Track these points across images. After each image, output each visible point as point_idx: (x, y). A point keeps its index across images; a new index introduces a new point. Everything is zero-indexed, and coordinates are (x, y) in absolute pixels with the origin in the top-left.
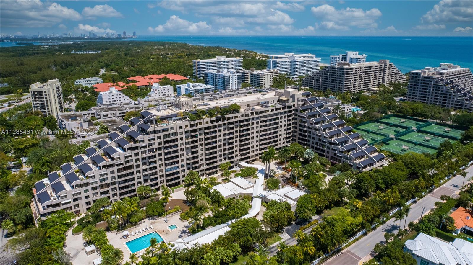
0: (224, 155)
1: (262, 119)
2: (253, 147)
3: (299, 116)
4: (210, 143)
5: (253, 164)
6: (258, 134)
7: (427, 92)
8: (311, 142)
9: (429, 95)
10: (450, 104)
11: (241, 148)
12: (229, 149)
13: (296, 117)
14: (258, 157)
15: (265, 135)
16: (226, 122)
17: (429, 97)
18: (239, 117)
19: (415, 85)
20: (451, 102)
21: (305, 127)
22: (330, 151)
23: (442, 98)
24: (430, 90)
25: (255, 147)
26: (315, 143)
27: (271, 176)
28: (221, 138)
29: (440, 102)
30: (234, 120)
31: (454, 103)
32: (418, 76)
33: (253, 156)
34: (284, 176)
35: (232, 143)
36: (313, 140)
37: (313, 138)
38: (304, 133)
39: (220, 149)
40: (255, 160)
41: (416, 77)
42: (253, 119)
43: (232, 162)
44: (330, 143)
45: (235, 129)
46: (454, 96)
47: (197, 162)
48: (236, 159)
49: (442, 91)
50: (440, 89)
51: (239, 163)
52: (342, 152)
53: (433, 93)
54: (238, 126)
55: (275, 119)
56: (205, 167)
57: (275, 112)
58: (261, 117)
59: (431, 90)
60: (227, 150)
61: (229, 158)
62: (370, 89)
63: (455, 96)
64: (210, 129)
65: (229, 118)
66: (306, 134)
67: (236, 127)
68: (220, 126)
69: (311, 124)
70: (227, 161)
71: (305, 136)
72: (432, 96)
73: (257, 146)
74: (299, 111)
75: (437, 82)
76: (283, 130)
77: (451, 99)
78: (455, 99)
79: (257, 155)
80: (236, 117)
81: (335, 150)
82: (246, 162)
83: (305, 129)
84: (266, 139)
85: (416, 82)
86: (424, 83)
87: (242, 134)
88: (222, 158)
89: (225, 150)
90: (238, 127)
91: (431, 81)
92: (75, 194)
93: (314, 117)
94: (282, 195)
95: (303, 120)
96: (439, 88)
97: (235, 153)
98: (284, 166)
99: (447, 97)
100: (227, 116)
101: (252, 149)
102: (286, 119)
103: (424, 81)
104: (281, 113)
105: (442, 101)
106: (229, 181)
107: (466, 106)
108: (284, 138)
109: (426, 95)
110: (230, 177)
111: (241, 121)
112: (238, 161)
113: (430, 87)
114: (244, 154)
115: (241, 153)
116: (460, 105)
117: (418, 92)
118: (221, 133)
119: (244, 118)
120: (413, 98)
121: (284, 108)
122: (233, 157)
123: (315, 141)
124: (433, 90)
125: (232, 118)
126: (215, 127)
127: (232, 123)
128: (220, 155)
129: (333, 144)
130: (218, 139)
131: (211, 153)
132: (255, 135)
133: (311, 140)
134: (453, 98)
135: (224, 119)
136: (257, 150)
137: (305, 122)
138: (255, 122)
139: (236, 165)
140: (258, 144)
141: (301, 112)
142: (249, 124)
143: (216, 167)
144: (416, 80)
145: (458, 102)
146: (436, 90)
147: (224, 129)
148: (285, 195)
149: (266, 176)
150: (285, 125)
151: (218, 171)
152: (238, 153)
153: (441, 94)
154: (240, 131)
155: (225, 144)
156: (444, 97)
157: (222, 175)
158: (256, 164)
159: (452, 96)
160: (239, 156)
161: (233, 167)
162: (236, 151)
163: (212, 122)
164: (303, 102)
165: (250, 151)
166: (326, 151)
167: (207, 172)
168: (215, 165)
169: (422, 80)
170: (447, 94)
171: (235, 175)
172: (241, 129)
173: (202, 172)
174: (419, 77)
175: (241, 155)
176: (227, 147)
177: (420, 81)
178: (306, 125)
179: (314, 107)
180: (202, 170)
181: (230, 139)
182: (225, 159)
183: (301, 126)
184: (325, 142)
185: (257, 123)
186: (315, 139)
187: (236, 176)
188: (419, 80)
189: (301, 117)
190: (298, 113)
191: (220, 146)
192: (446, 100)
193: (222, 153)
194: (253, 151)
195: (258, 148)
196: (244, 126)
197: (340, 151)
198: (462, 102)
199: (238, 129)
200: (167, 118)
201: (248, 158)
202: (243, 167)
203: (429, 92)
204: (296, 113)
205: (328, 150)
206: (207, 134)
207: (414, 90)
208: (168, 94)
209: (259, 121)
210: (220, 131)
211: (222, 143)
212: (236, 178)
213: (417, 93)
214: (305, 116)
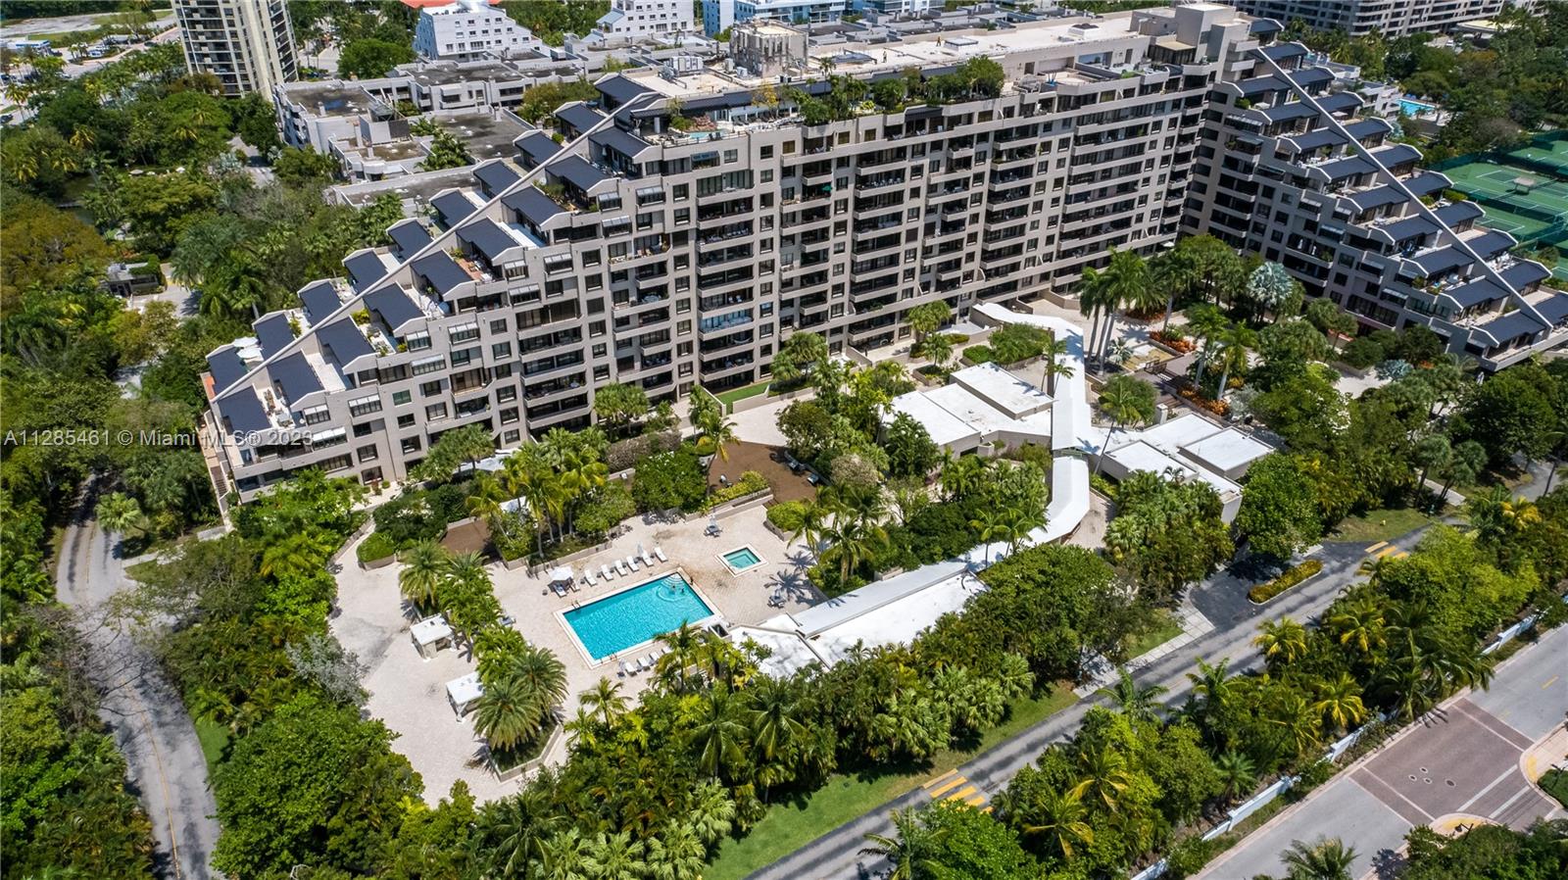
0: (924, 270)
1: (1084, 130)
2: (1034, 243)
3: (1229, 122)
4: (873, 224)
5: (1030, 311)
6: (1061, 193)
8: (1269, 233)
11: (992, 247)
12: (946, 248)
13: (1215, 126)
14: (1047, 285)
15: (1083, 197)
16: (943, 135)
18: (995, 115)
21: (1248, 168)
22: (1351, 273)
25: (1042, 242)
26: (1285, 239)
27: (1113, 368)
28: (920, 202)
30: (976, 128)
33: (1029, 281)
34: (1159, 368)
35: (957, 225)
36: (1279, 227)
37: (1282, 218)
38: (1242, 196)
39: (911, 245)
40: (1034, 296)
42: (1048, 127)
43: (951, 302)
44: (1359, 242)
45: (976, 169)
47: (820, 298)
48: (966, 288)
51: (977, 307)
52: (1408, 281)
54: (989, 154)
55: (1132, 132)
56: (848, 318)
57: (1137, 100)
58: (1081, 121)
60: (936, 251)
61: (942, 286)
62: (1454, 24)
64: (880, 162)
65: (955, 121)
66: (1253, 198)
67: (981, 157)
68: (919, 150)
69: (1279, 156)
70: (934, 296)
71: (1247, 207)
73: (1050, 240)
74: (1231, 101)
76: (1154, 180)
79: (1045, 277)
80: (986, 116)
81: (1377, 272)
82: (1000, 303)
83: (1251, 178)
84: (1084, 215)
87: (999, 187)
88: (915, 284)
89: (927, 251)
90: (989, 161)
92: (359, 407)
93: (1291, 129)
94: (1174, 451)
95: (1245, 138)
97: (966, 267)
98: (1158, 326)
100: (951, 110)
101: (1031, 254)
102: (1175, 133)
104: (1160, 107)
106: (948, 380)
108: (1155, 213)
110: (947, 364)
111: (1003, 135)
112: (974, 296)
114: (997, 272)
115: (990, 265)
118: (921, 183)
119: (1018, 121)
121: (1172, 85)
122: (953, 283)
123: (1286, 230)
125: (969, 118)
126: (900, 153)
127: (965, 141)
128: (910, 273)
129: (1374, 244)
130: (908, 203)
131: (874, 265)
132: (1047, 196)
133: (1271, 225)
135: (937, 121)
136: (1048, 258)
137: (1252, 149)
138: (1055, 139)
139: (963, 313)
140: (1055, 231)
141: (1238, 105)
142: (1032, 148)
143: (890, 318)
147: (935, 166)
148: (1183, 451)
149: (1092, 365)
150: (1165, 160)
151: (896, 334)
152: (975, 266)
154: (995, 176)
155: (929, 229)
157: (915, 351)
158: (1043, 314)
160: (980, 278)
161: (952, 321)
162: (970, 257)
163: (891, 132)
164: (1250, 64)
165: (1020, 258)
166: (1332, 276)
167: (857, 338)
168: (886, 309)
171: (965, 353)
172: (1001, 167)
173: (837, 338)
175: (989, 274)
176: (937, 239)
179: (1292, 86)
180: (837, 330)
181: (950, 207)
182: (925, 287)
183: (1230, 162)
184: (1337, 238)
185: (1064, 143)
186: (1291, 220)
187: (973, 357)
189: (1239, 126)
190: (1228, 110)
191: (912, 235)
193: (917, 265)
194: (1032, 261)
195: (1053, 248)
196: (1012, 155)
197: (1399, 278)
199: (986, 167)
200: (711, 109)
201: (1011, 286)
202: (993, 322)
204: (1218, 107)
205: (1344, 270)
206: (863, 182)
208: (674, 24)
209: (1071, 135)
210: (917, 171)
211: (920, 224)
212: (976, 369)
214: (1255, 123)
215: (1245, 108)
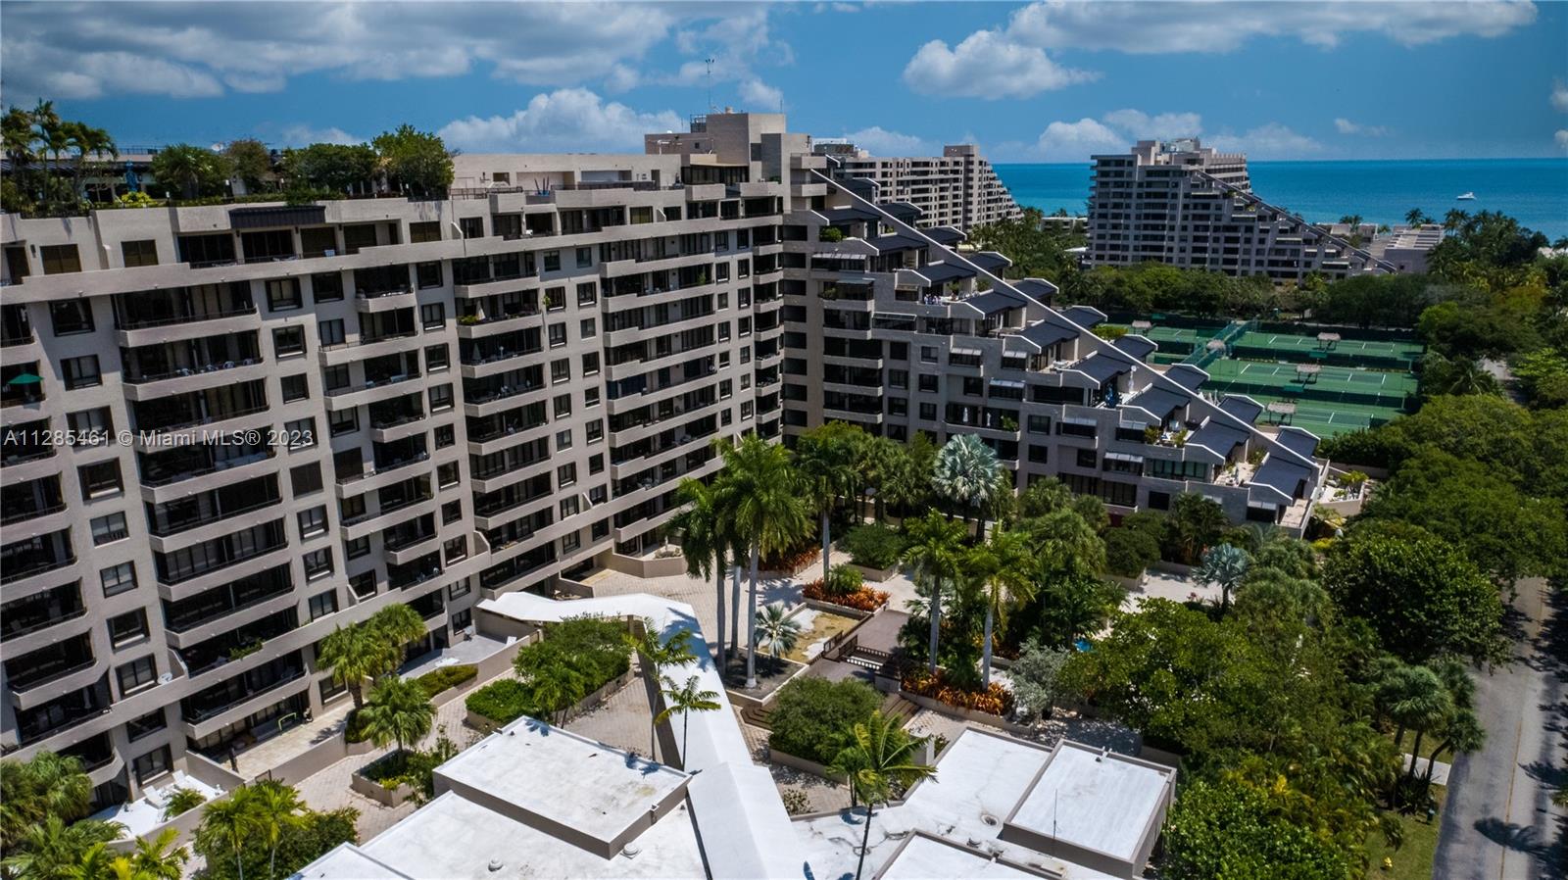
0: (354, 549)
1: (616, 268)
2: (569, 473)
3: (818, 264)
4: (199, 459)
5: (588, 593)
6: (598, 380)
7: (1164, 227)
8: (914, 410)
9: (1172, 239)
10: (1253, 263)
11: (491, 485)
12: (393, 497)
13: (797, 274)
14: (608, 544)
15: (634, 384)
16: (336, 262)
17: (1176, 245)
18: (446, 230)
19: (1116, 206)
20: (1254, 258)
21: (862, 321)
22: (1051, 441)
23: (1222, 245)
24: (1173, 218)
25: (583, 470)
26: (941, 413)
27: (771, 667)
28: (314, 406)
29: (1213, 261)
30: (409, 252)
31: (1265, 258)
32: (1126, 169)
33: (574, 541)
34: (844, 648)
35: (411, 449)
36: (928, 397)
37: (929, 383)
38: (864, 363)
39: (310, 501)
40: (588, 567)
41: (1119, 174)
42: (553, 261)
43: (427, 606)
44: (1047, 393)
45: (421, 340)
46: (1262, 231)
47: (77, 652)
48: (453, 573)
49: (1218, 218)
50: (1212, 211)
51: (486, 604)
52: (1137, 436)
53: (1184, 228)
54: (450, 308)
55: (689, 276)
56: (171, 687)
57: (684, 226)
58: (608, 251)
59: (1179, 222)
60: (373, 505)
61: (401, 576)
63: (1267, 231)
64: (188, 316)
65: (361, 235)
66: (879, 364)
67: (435, 316)
68: (285, 295)
69: (900, 295)
70: (388, 597)
71: (870, 377)
72: (1183, 239)
73: (596, 464)
74: (813, 234)
75: (1195, 186)
76: (735, 357)
77: (1255, 245)
78: (1269, 244)
79: (600, 530)
80: (426, 231)
81: (1089, 432)
82: (531, 589)
83: (869, 334)
84: (642, 415)
85: (1121, 195)
86: (1148, 195)
87: (482, 370)
88: (339, 580)
89: (353, 509)
90: (451, 323)
91: (1176, 185)
94: (988, 837)
95: (844, 278)
96: (1206, 206)
97: (445, 533)
98: (811, 573)
99: (1236, 240)
100: (342, 211)
101: (568, 492)
102: (748, 282)
103: (1149, 184)
104: (721, 240)
105: (1221, 256)
106: (433, 787)
107: (1308, 264)
108: (745, 407)
109: (1162, 238)
110: (427, 745)
111: (470, 270)
112: (475, 585)
113: (1174, 207)
114: (513, 532)
115: (494, 522)
116: (1289, 263)
117: (1132, 232)
118: (308, 365)
119: (490, 245)
120: (1113, 258)
121: (730, 211)
122: (427, 566)
123: (940, 399)
124: (1185, 218)
125: (392, 232)
126: (238, 297)
127: (392, 278)
128: (319, 563)
129: (1071, 394)
131: (224, 551)
132: (577, 384)
133: (915, 397)
134: (1262, 241)
135: (321, 241)
136: (599, 495)
137: (864, 293)
138: (570, 284)
139: (461, 622)
140: (602, 447)
141: (825, 237)
142: (531, 296)
143: (293, 664)
144: (1118, 185)
145: (1279, 252)
146: (1195, 217)
147: (332, 333)
148: (1011, 833)
149: (733, 669)
150: (744, 324)
151: (315, 696)
152: (467, 525)
153: (1216, 229)
154: (471, 350)
155: (348, 465)
156: (1228, 240)
157: (353, 730)
158: (608, 593)
159: (1256, 231)
160: (480, 549)
161: (438, 642)
162: (452, 511)
163: (197, 249)
164: (819, 190)
165: (552, 501)
166: (1023, 451)
167: (202, 730)
168: (271, 650)
169: (1140, 185)
170: (1235, 229)
171: (471, 705)
172: (477, 332)
173: (151, 742)
174: (1130, 174)
175: (496, 538)
176: (370, 482)
177: (1135, 190)
178: (871, 306)
180: (155, 720)
181: (386, 413)
182: (364, 584)
183: (832, 319)
184: (1017, 394)
185: (586, 292)
186: (942, 384)
187: (488, 715)
188: (1129, 184)
189: (834, 265)
190: (810, 248)
191: (307, 479)
192: (1235, 251)
193: (334, 540)
194: (571, 505)
195: (603, 478)
196: (496, 307)
197: (1123, 434)
198: (1295, 252)
199: (449, 334)
201: (544, 555)
202: (521, 627)
203: (1172, 228)
204: (797, 247)
205: (1038, 439)
206: (147, 363)
207: (1115, 227)
209: (595, 278)
210: (290, 341)
211: (323, 452)
212: (495, 742)
213: (1126, 237)
214: (856, 257)
215: (833, 240)
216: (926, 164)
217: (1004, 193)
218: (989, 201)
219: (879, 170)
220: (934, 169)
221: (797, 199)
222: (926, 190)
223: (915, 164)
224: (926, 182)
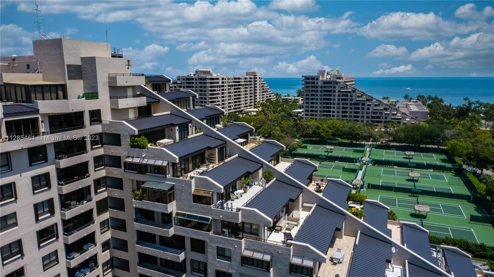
3: (131, 167)
7: (331, 103)
9: (334, 108)
10: (365, 117)
13: (116, 172)
17: (335, 110)
19: (312, 95)
20: (366, 115)
21: (167, 219)
23: (353, 110)
24: (334, 100)
29: (350, 116)
31: (370, 115)
32: (316, 81)
41: (313, 83)
46: (368, 105)
49: (351, 100)
50: (349, 97)
53: (339, 104)
59: (336, 102)
62: (242, 111)
63: (370, 105)
66: (182, 256)
69: (197, 199)
72: (338, 108)
74: (126, 141)
75: (342, 88)
77: (366, 111)
78: (371, 110)
83: (172, 232)
85: (314, 91)
86: (324, 91)
91: (335, 87)
93: (203, 162)
95: (153, 183)
96: (347, 96)
99: (358, 108)
103: (325, 87)
105: (353, 114)
107: (386, 118)
109: (330, 108)
113: (334, 96)
116: (379, 117)
117: (319, 105)
120: (312, 115)
124: (339, 100)
134: (368, 109)
141: (135, 145)
144: (313, 87)
145: (375, 113)
146: (342, 100)
153: (351, 104)
156: (355, 108)
159: (366, 105)
164: (142, 101)
169: (321, 87)
170: (358, 104)
174: (317, 83)
177: (319, 89)
178: (172, 208)
179: (191, 121)
188: (317, 87)
189: (141, 169)
190: (125, 153)
192: (358, 113)
198: (381, 113)
203: (334, 104)
204: (114, 151)
207: (312, 103)
213: (317, 107)
214: (159, 163)
215: (143, 147)
216: (239, 79)
217: (268, 89)
218: (263, 92)
219: (220, 81)
220: (242, 80)
221: (115, 111)
222: (240, 88)
223: (235, 79)
224: (239, 85)
